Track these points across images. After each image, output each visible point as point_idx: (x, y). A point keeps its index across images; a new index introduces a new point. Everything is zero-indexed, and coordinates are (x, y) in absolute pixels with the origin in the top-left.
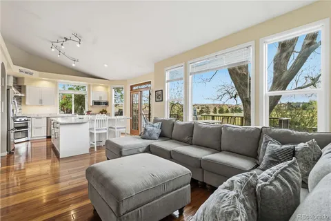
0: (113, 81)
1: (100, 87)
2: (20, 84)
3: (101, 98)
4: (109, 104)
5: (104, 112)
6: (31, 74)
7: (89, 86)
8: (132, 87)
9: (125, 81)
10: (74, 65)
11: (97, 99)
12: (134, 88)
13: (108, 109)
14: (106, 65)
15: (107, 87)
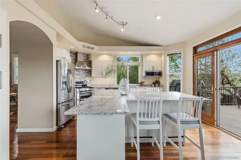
0: (167, 46)
1: (153, 56)
2: (90, 60)
3: (153, 67)
4: (163, 74)
5: (157, 83)
6: (93, 49)
7: (142, 56)
8: (195, 49)
9: (183, 44)
10: (122, 30)
11: (150, 70)
12: (199, 50)
13: (161, 81)
14: (159, 18)
15: (160, 55)
